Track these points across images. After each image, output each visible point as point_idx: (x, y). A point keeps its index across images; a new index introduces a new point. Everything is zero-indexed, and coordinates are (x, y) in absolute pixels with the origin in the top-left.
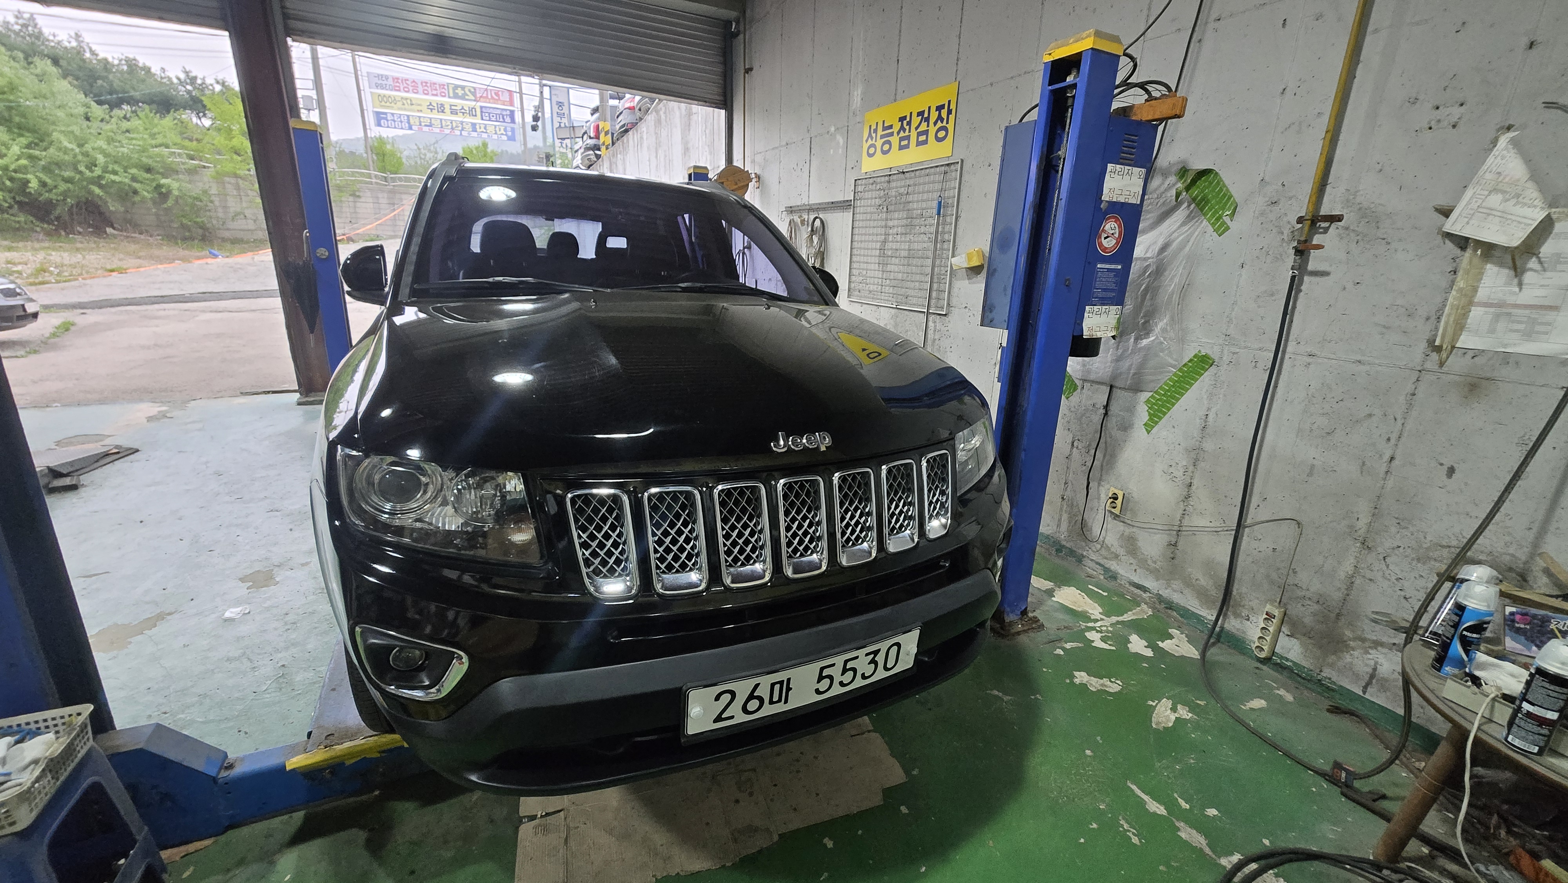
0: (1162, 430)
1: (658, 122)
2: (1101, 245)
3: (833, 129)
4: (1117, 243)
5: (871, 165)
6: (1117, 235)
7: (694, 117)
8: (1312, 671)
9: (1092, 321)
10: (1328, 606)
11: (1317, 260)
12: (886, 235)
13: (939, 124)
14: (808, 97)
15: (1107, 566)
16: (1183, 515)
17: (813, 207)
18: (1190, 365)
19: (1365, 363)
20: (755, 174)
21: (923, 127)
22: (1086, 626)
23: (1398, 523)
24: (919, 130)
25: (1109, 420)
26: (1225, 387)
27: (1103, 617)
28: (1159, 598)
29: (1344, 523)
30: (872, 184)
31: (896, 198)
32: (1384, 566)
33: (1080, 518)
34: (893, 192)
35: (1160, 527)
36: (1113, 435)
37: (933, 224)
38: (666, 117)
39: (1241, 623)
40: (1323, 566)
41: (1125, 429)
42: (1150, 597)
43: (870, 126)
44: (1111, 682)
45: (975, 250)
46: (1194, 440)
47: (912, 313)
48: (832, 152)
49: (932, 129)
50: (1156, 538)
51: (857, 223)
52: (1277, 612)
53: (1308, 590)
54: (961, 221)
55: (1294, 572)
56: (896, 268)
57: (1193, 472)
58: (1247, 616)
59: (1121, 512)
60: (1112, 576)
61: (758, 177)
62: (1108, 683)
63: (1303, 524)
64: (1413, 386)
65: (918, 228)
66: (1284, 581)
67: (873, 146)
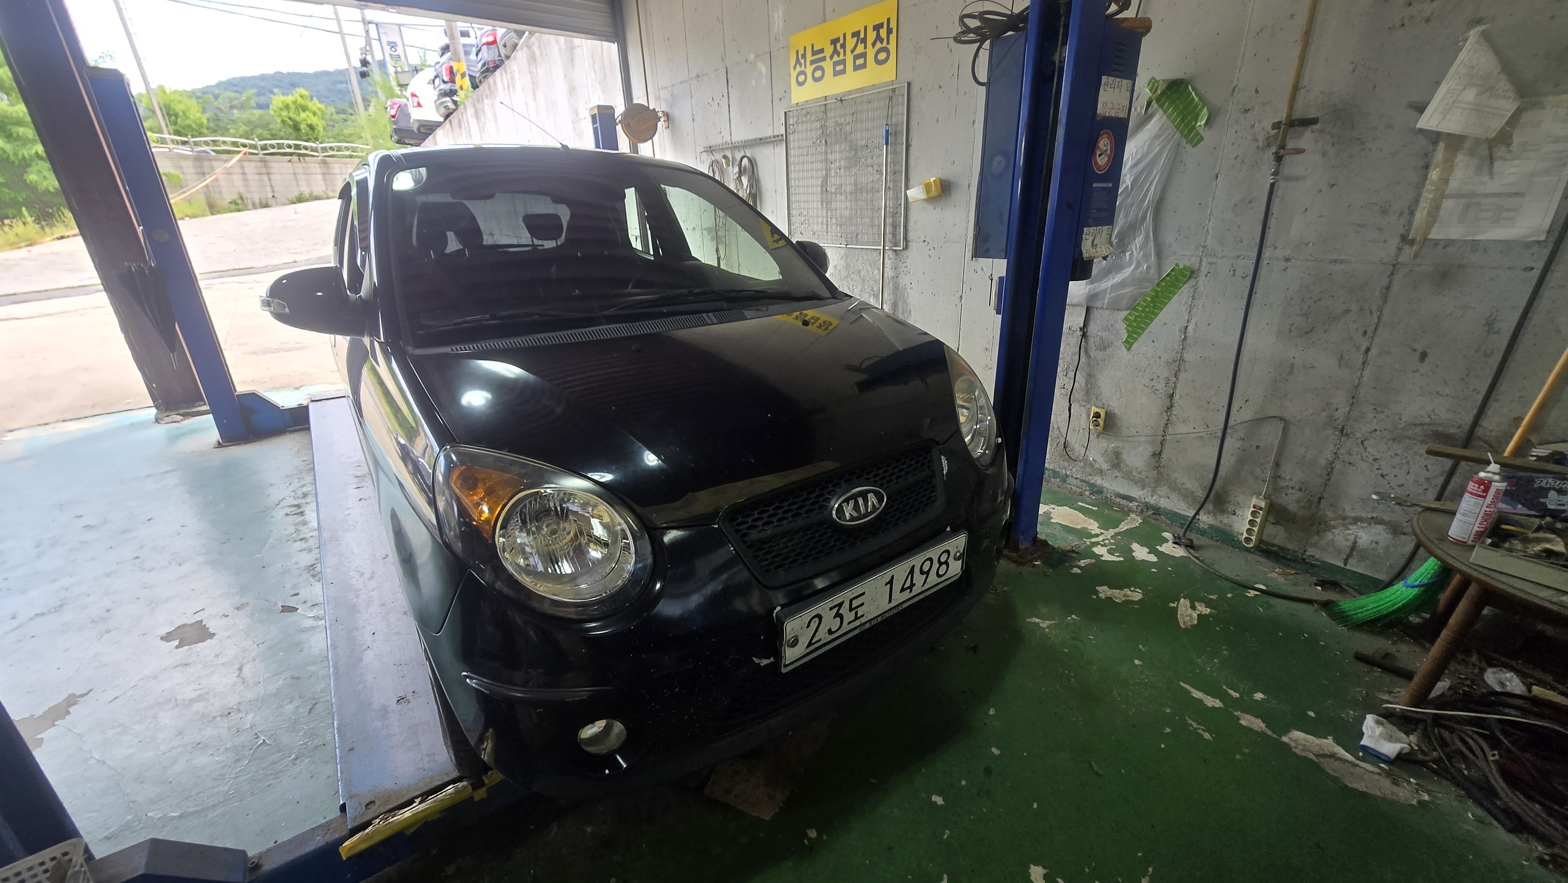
0: (1142, 345)
1: (532, 59)
2: (1096, 161)
3: (752, 56)
4: (1108, 161)
5: (801, 95)
6: (1108, 152)
7: (578, 51)
8: (1296, 552)
9: (1089, 242)
10: (1310, 492)
11: (1293, 165)
12: (828, 170)
13: (879, 45)
14: (719, 21)
15: (1092, 482)
16: (1167, 424)
17: (737, 144)
18: (1168, 278)
19: (1342, 262)
20: (663, 112)
21: (860, 49)
22: (1090, 542)
23: (1375, 409)
24: (855, 53)
25: (1087, 342)
26: (1204, 297)
27: (1102, 531)
28: (1146, 506)
29: (1324, 414)
30: (806, 116)
31: (835, 129)
32: (1362, 449)
33: (1062, 441)
34: (831, 123)
35: (1143, 439)
36: (1092, 355)
37: (881, 155)
38: (541, 52)
39: (1228, 517)
40: (1304, 457)
41: (1105, 349)
42: (1137, 507)
43: (797, 52)
44: (1131, 591)
45: (932, 179)
46: (1175, 352)
47: (864, 251)
48: (754, 82)
49: (871, 52)
50: (1141, 449)
51: (791, 160)
52: (1263, 504)
53: (1291, 480)
54: (913, 150)
55: (1277, 465)
56: (841, 205)
57: (1175, 383)
58: (1234, 511)
59: (1104, 429)
60: (1097, 490)
61: (667, 115)
62: (1129, 593)
63: (1285, 420)
64: (1388, 280)
65: (863, 160)
66: (1268, 475)
67: (803, 73)
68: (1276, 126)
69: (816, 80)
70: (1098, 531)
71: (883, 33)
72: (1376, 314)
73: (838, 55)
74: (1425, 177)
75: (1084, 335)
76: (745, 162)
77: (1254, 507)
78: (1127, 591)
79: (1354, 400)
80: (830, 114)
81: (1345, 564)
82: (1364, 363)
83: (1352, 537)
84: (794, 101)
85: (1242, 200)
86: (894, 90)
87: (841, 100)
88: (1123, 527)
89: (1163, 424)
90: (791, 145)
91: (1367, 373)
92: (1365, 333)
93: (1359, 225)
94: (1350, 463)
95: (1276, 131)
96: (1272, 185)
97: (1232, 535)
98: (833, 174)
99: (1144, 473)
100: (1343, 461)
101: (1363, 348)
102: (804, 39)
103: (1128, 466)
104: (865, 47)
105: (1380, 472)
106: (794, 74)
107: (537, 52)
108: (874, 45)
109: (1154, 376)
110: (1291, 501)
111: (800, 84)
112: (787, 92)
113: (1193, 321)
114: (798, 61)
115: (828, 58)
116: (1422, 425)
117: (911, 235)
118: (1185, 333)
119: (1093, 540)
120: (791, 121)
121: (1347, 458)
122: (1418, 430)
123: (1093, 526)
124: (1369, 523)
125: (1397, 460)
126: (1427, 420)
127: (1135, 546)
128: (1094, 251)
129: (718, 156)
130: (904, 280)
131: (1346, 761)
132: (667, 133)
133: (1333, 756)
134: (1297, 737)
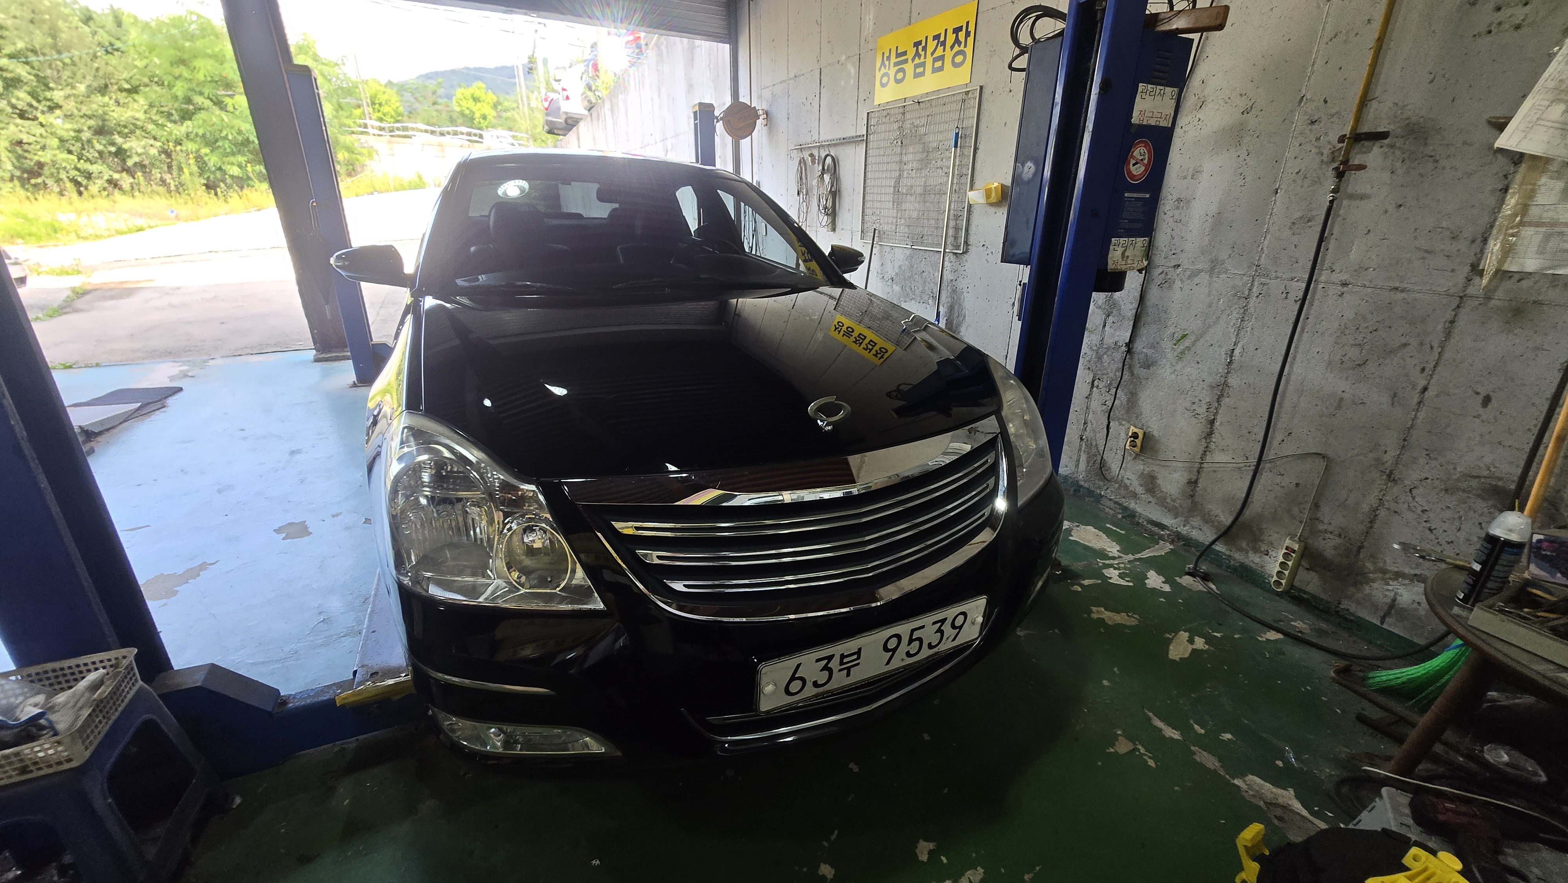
1: (660, 57)
2: (1129, 172)
3: (843, 58)
4: (1146, 170)
6: (1146, 162)
8: (1329, 603)
10: (1350, 539)
11: (1357, 182)
12: (901, 170)
13: (957, 48)
14: (817, 24)
15: (1126, 504)
16: (1205, 452)
17: (823, 144)
19: (1403, 291)
20: (763, 110)
21: (939, 52)
22: (1104, 563)
23: (1427, 455)
24: (935, 56)
25: (1131, 359)
26: (1253, 320)
27: (1121, 555)
28: (1178, 535)
29: (1371, 455)
30: (886, 117)
31: (911, 131)
32: (1410, 498)
33: (1099, 458)
34: (907, 125)
35: (1180, 465)
36: (1135, 372)
37: (949, 158)
38: (668, 52)
39: (1260, 557)
40: (1347, 500)
41: (1147, 366)
42: (1169, 535)
43: (883, 53)
44: (1128, 616)
45: (996, 184)
46: (1220, 375)
47: (928, 253)
48: (843, 83)
49: (949, 54)
50: (1176, 476)
51: (870, 160)
52: (1297, 547)
53: (1330, 524)
54: (980, 153)
55: (1316, 506)
56: (911, 206)
57: (1216, 409)
58: (1267, 551)
59: (1140, 450)
60: (1130, 515)
61: (767, 113)
62: (1125, 617)
63: (1328, 459)
64: (1453, 313)
65: (934, 162)
66: (1305, 515)
67: (886, 74)
68: (1341, 139)
69: (898, 81)
70: (1116, 554)
71: (962, 35)
72: (1437, 350)
73: (920, 57)
74: (1502, 201)
75: (1129, 351)
76: (829, 160)
77: (1287, 548)
78: (1123, 615)
79: (1405, 444)
80: (908, 116)
81: (1382, 623)
82: (1419, 403)
83: (1392, 594)
84: (876, 103)
85: (1301, 218)
86: (967, 93)
87: (919, 103)
88: (1146, 554)
89: (1201, 452)
90: (871, 145)
91: (1421, 415)
92: (1423, 370)
93: (1426, 251)
94: (1396, 512)
95: (1341, 145)
96: (1331, 202)
97: (1262, 577)
98: (905, 175)
99: (1178, 501)
100: (1388, 509)
101: (1420, 387)
102: (889, 42)
103: (1162, 492)
104: (944, 50)
105: (1428, 525)
107: (665, 51)
108: (952, 47)
109: (1197, 400)
110: (1328, 546)
111: (883, 85)
112: (871, 92)
113: (1240, 345)
114: (883, 63)
115: (910, 61)
116: (1478, 477)
117: (972, 240)
118: (1231, 356)
119: (1107, 562)
120: (873, 122)
121: (1393, 506)
122: (1474, 483)
124: (1412, 581)
125: (1448, 514)
126: (1486, 473)
128: (1124, 263)
129: (806, 155)
130: (962, 284)
132: (765, 129)
133: (1286, 808)
134: (1252, 782)
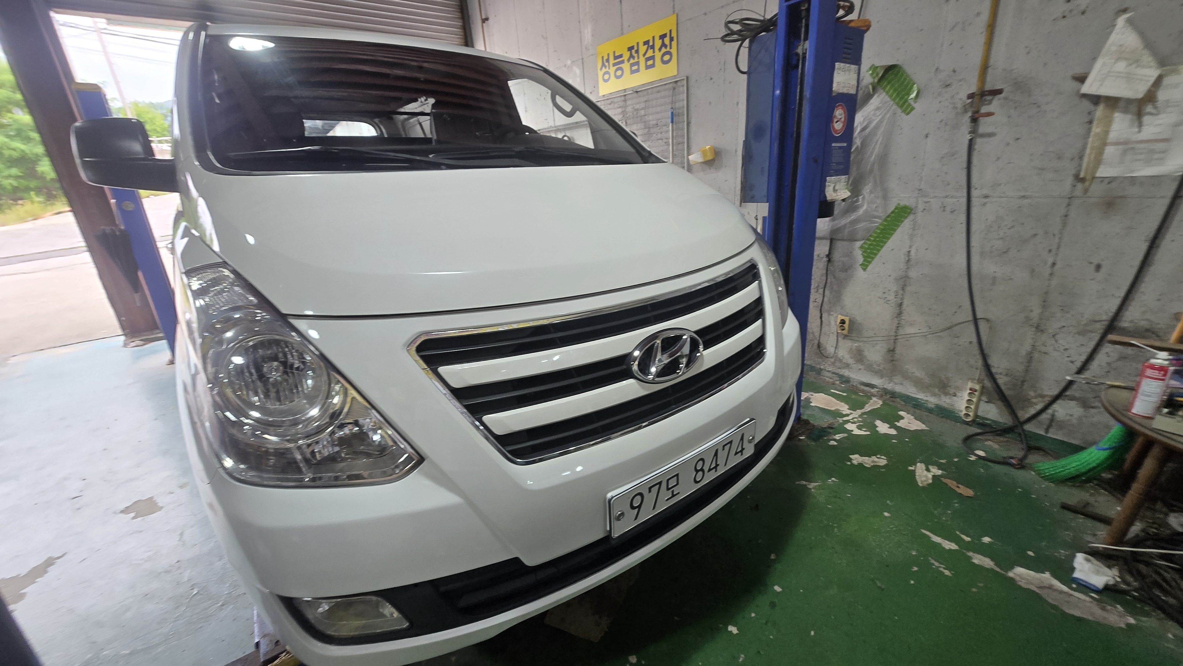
0: (875, 266)
2: (834, 128)
3: (569, 62)
4: (843, 126)
5: (606, 89)
6: (843, 120)
9: (831, 188)
10: (1015, 376)
11: (986, 125)
13: (664, 50)
14: (544, 38)
15: (841, 373)
16: (898, 327)
18: (893, 215)
19: (1028, 198)
21: (650, 53)
22: (843, 420)
23: (1062, 310)
24: (647, 56)
25: (832, 266)
26: (922, 228)
27: (852, 412)
28: (885, 391)
29: (1022, 315)
31: (633, 113)
32: (1054, 342)
33: (816, 342)
34: (629, 109)
35: (880, 339)
36: (837, 275)
37: (667, 131)
39: (950, 399)
40: (1008, 349)
41: (846, 270)
42: (878, 391)
43: (603, 57)
44: (878, 458)
45: (707, 147)
46: (901, 271)
49: (658, 55)
50: (878, 347)
52: (977, 387)
53: (999, 367)
54: (692, 126)
57: (902, 295)
58: (955, 393)
59: (849, 332)
60: (846, 380)
62: (876, 459)
63: (991, 321)
64: (1066, 210)
66: (977, 364)
68: (971, 96)
69: (617, 77)
70: (848, 412)
71: (667, 40)
72: (1058, 236)
73: (633, 58)
74: (1090, 130)
75: (829, 261)
77: (971, 389)
78: (874, 458)
79: (1045, 304)
80: (629, 102)
81: (1046, 433)
82: (1051, 274)
83: (1051, 411)
84: (601, 93)
85: (947, 153)
86: (676, 82)
87: (637, 92)
88: (868, 408)
89: (894, 327)
91: (1054, 282)
92: (1050, 251)
93: (1040, 169)
94: (1045, 353)
95: (970, 100)
96: (971, 141)
97: (953, 412)
99: (882, 366)
100: (1040, 352)
101: (1050, 263)
102: (608, 48)
103: (868, 360)
104: (654, 52)
105: (1070, 359)
106: (600, 74)
108: (660, 49)
109: (886, 291)
111: (606, 81)
112: (596, 86)
113: (914, 247)
114: (603, 65)
115: (626, 61)
116: (1100, 321)
118: (909, 256)
119: (845, 419)
121: (1044, 349)
122: (1098, 325)
123: (844, 408)
125: (1083, 349)
126: (1105, 317)
127: (878, 423)
128: (835, 194)
131: (1061, 592)
133: (1050, 587)
134: (1019, 573)
